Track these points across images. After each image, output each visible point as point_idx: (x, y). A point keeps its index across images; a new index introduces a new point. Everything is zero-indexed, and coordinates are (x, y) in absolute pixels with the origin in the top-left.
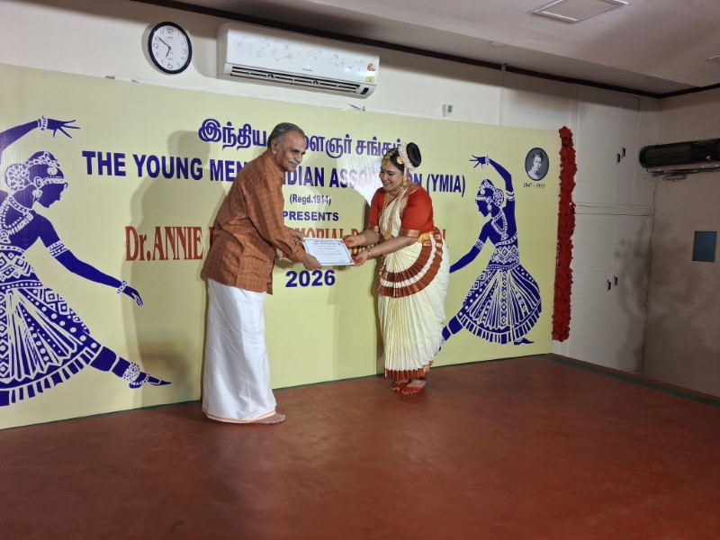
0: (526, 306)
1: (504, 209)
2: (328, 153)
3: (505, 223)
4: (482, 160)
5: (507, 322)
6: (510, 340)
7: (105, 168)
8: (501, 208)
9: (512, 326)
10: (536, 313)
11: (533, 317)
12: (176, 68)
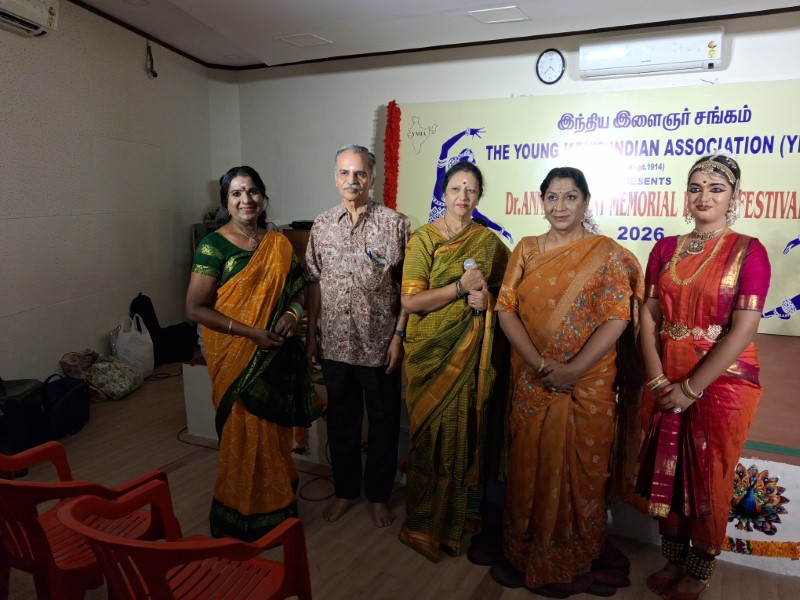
2: (665, 127)
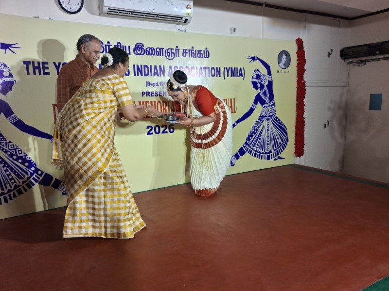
0: (280, 139)
1: (267, 86)
2: (167, 57)
3: (268, 93)
4: (253, 58)
5: (270, 148)
6: (272, 158)
7: (37, 71)
8: (265, 85)
9: (272, 150)
10: (286, 143)
11: (284, 144)
12: (74, 10)
